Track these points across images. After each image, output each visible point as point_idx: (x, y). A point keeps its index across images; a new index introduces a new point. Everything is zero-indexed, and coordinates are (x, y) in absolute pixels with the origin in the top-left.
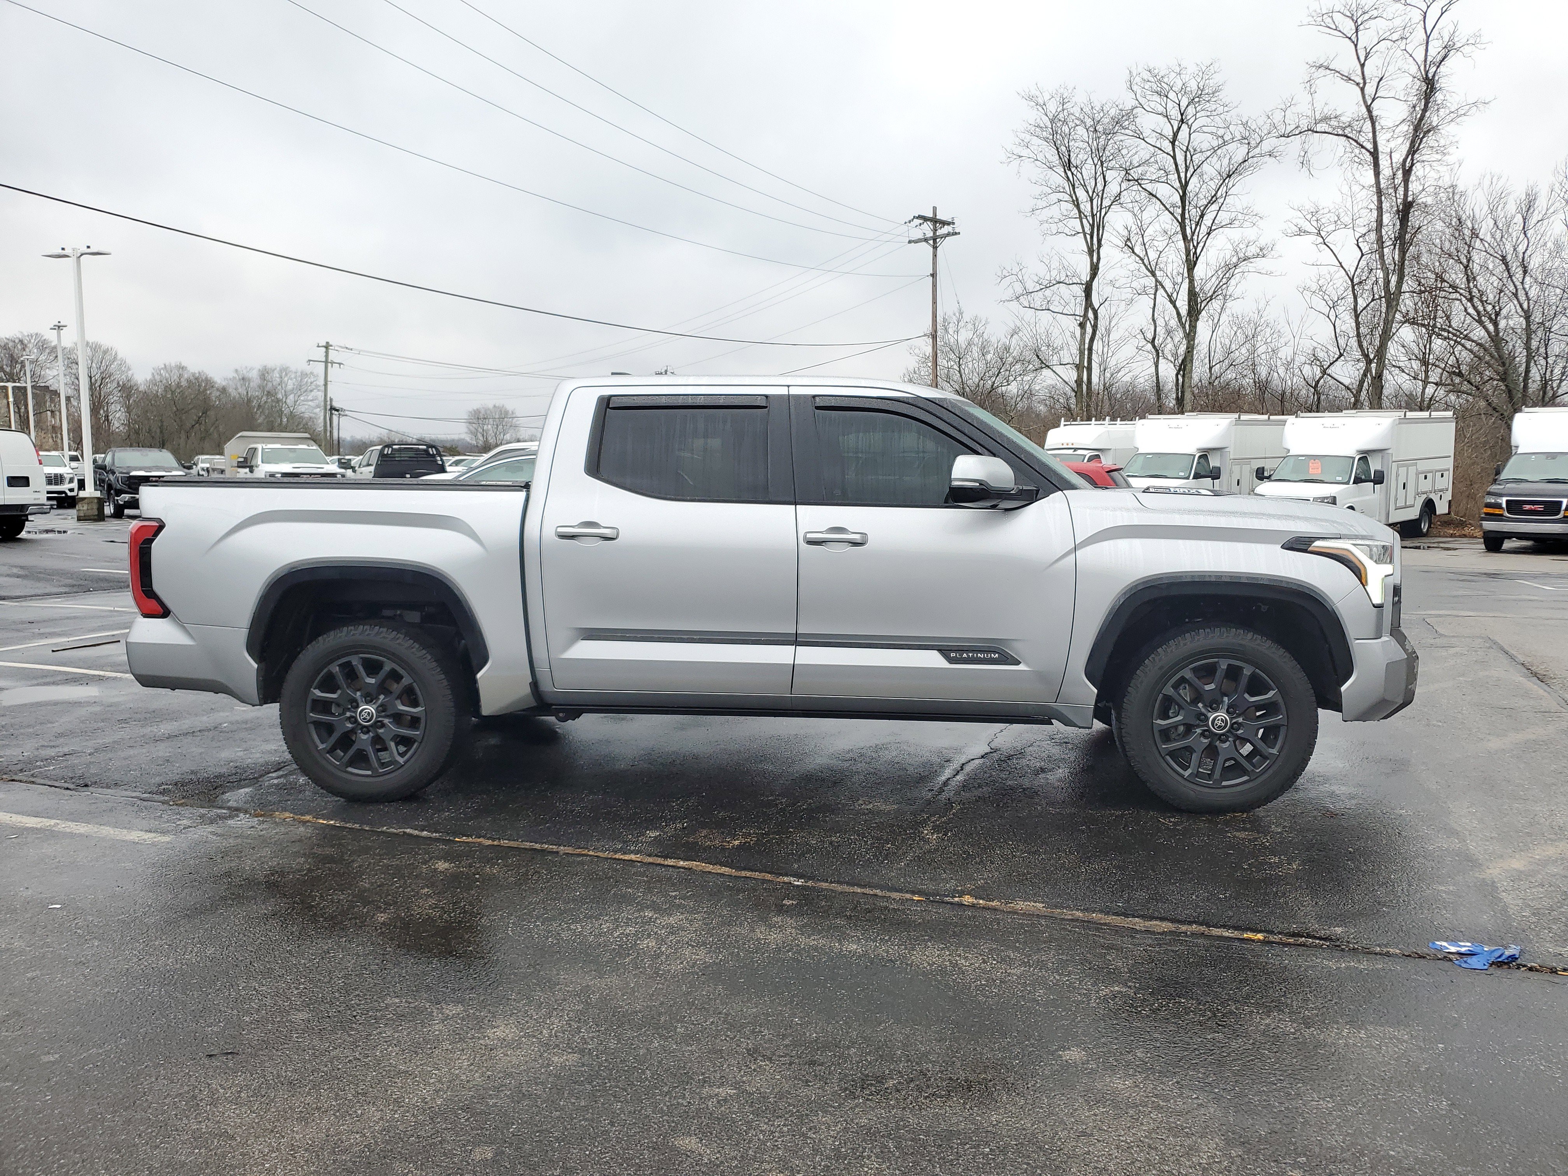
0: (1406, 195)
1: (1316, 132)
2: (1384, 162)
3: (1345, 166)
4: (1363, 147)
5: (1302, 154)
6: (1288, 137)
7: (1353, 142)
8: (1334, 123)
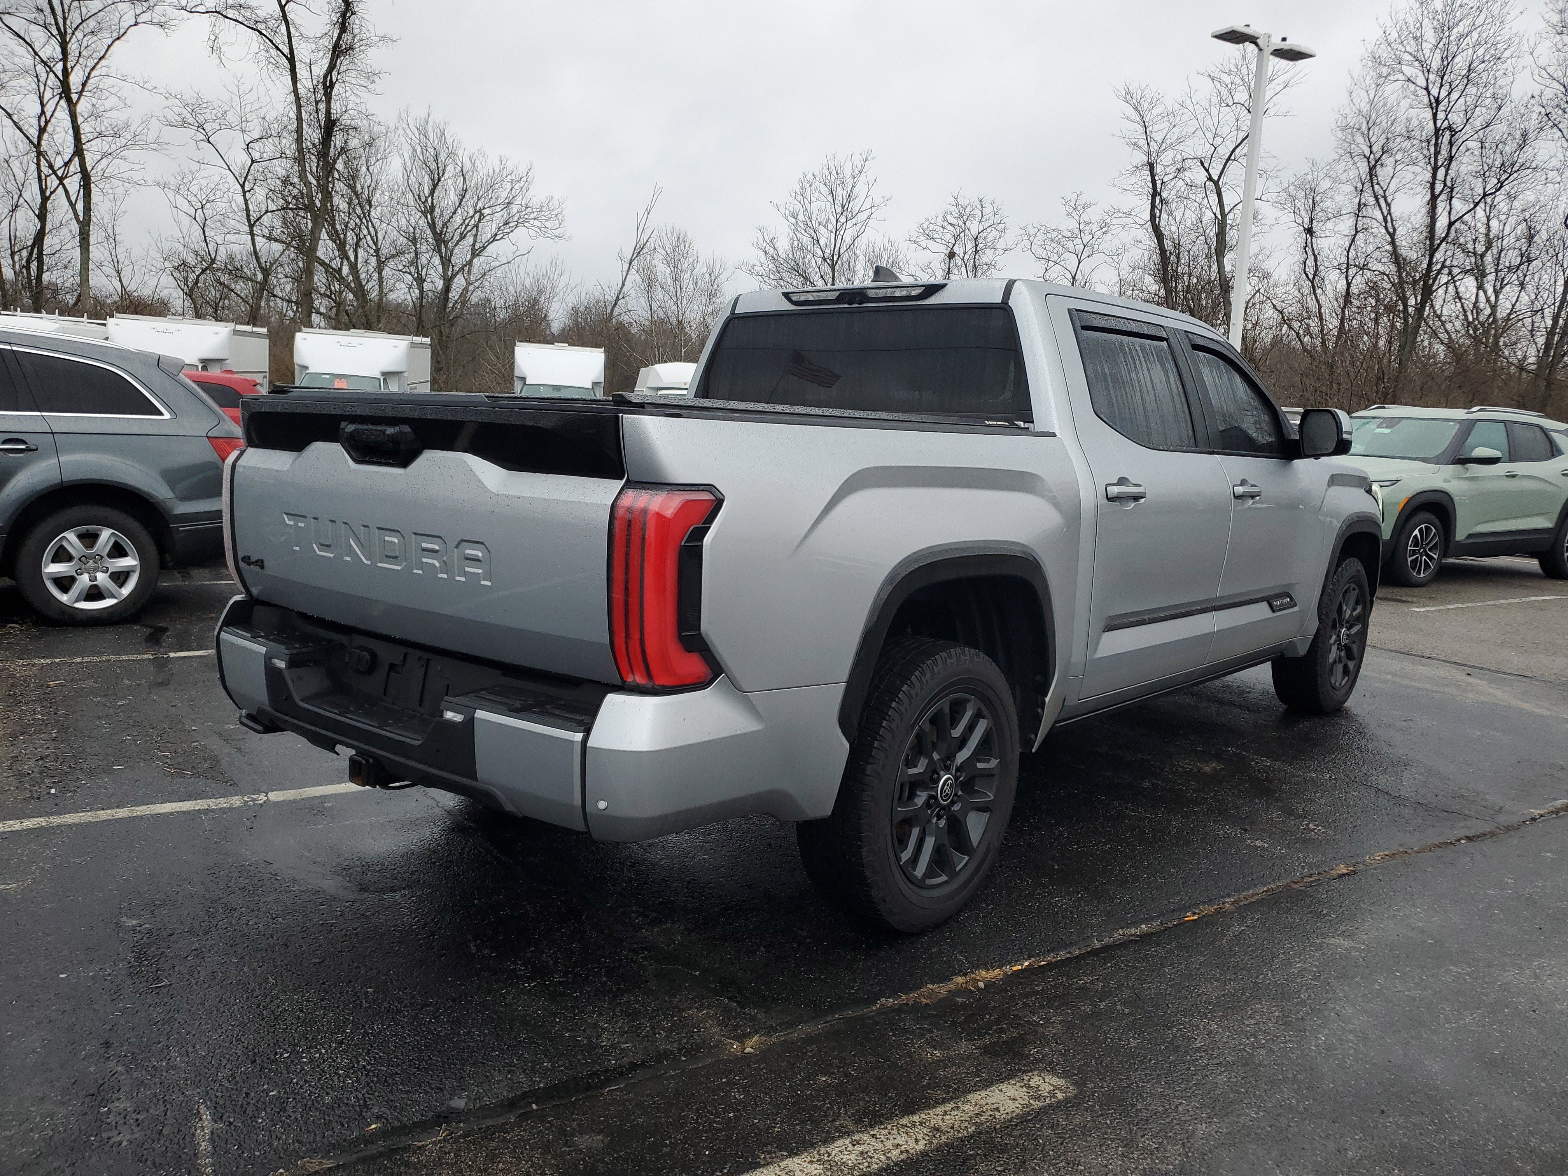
0: (328, 112)
1: (226, 17)
2: (302, 72)
3: (261, 64)
4: (278, 48)
5: (213, 37)
6: (191, 12)
7: (267, 41)
8: (248, 14)
